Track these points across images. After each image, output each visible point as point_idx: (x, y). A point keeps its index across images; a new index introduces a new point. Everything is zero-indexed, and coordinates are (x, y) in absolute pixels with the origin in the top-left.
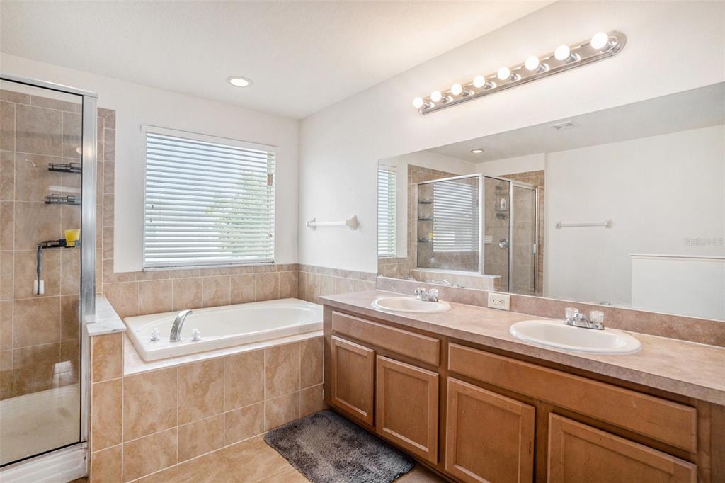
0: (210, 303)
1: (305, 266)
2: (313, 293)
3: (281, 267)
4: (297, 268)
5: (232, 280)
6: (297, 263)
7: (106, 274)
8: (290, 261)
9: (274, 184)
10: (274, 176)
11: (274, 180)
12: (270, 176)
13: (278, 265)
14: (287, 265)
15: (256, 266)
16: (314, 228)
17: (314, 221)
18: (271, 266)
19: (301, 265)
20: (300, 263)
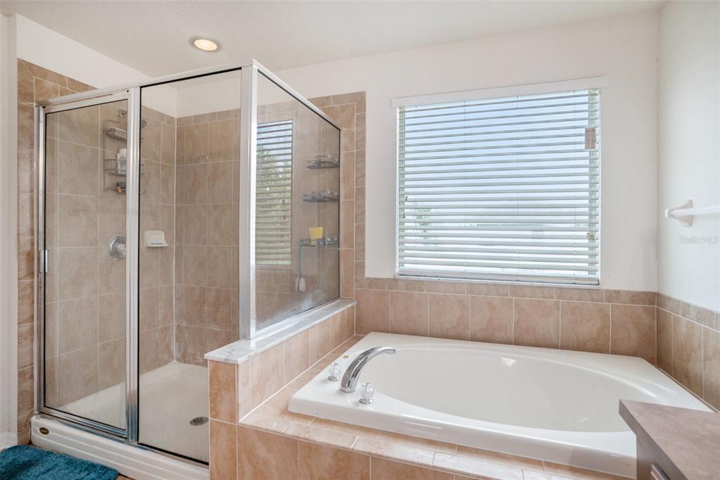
0: (481, 334)
1: (670, 299)
2: (689, 360)
3: (614, 295)
4: (654, 302)
5: (517, 305)
6: (654, 290)
7: (358, 278)
8: (638, 284)
9: (598, 146)
10: (598, 130)
11: (598, 138)
12: (590, 133)
13: (607, 291)
14: (629, 292)
15: (561, 288)
16: (689, 220)
17: (690, 205)
18: (592, 292)
19: (665, 297)
20: (662, 292)
